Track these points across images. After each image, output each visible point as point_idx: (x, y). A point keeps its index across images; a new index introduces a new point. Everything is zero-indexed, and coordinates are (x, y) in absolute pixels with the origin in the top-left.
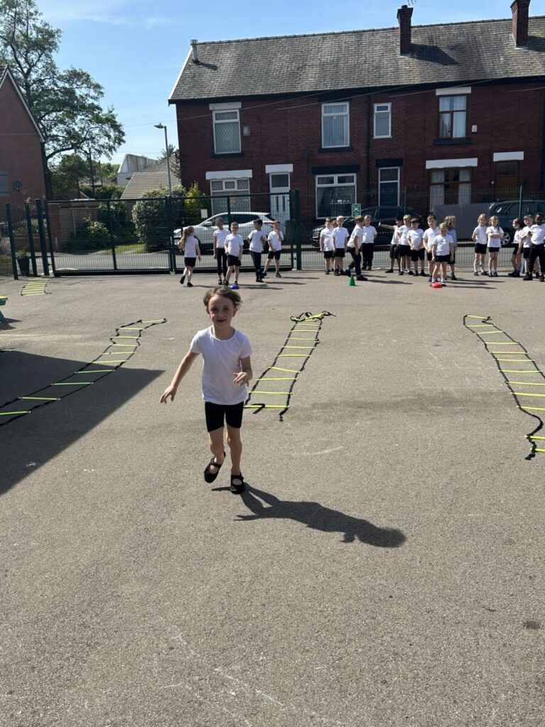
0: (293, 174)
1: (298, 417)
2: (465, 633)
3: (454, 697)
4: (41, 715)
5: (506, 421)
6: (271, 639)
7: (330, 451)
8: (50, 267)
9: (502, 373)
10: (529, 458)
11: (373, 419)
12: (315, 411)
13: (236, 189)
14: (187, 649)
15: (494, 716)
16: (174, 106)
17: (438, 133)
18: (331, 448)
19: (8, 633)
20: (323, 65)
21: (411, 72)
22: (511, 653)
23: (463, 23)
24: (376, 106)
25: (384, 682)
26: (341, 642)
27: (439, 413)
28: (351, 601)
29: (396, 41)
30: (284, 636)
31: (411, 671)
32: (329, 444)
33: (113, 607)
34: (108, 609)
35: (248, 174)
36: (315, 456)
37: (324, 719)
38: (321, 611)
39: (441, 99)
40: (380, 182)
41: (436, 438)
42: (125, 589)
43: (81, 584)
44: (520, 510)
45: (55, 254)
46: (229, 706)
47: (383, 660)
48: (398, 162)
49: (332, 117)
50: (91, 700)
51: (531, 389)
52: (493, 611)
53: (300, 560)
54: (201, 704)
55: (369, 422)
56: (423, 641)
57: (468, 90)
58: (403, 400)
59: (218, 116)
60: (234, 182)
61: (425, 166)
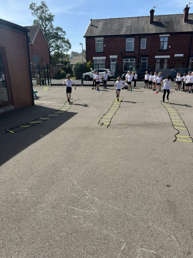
0: (117, 58)
1: (112, 127)
2: (150, 187)
3: (145, 203)
4: (39, 200)
5: (169, 131)
6: (99, 184)
7: (120, 137)
8: (50, 83)
9: (170, 117)
10: (174, 141)
11: (132, 129)
12: (117, 126)
13: (101, 62)
14: (77, 186)
15: (155, 208)
16: (85, 38)
17: (159, 48)
18: (120, 136)
19: (32, 179)
20: (127, 27)
21: (153, 29)
22: (162, 193)
23: (169, 15)
24: (142, 39)
25: (127, 198)
26: (117, 186)
27: (151, 128)
28: (121, 176)
29: (149, 20)
30: (102, 184)
31: (134, 196)
32: (120, 135)
33: (59, 174)
34: (58, 174)
35: (105, 58)
36: (116, 138)
37: (110, 206)
38: (112, 178)
39: (161, 38)
40: (142, 61)
41: (149, 135)
42: (63, 169)
43: (52, 167)
44: (170, 155)
45: (51, 79)
46: (86, 201)
47: (127, 192)
48: (147, 56)
49: (129, 42)
50: (52, 197)
51: (177, 122)
52: (158, 181)
53: (108, 165)
54: (79, 200)
55: (131, 130)
56: (139, 188)
57: (169, 35)
58: (141, 124)
59: (97, 41)
60: (100, 60)
61: (155, 57)
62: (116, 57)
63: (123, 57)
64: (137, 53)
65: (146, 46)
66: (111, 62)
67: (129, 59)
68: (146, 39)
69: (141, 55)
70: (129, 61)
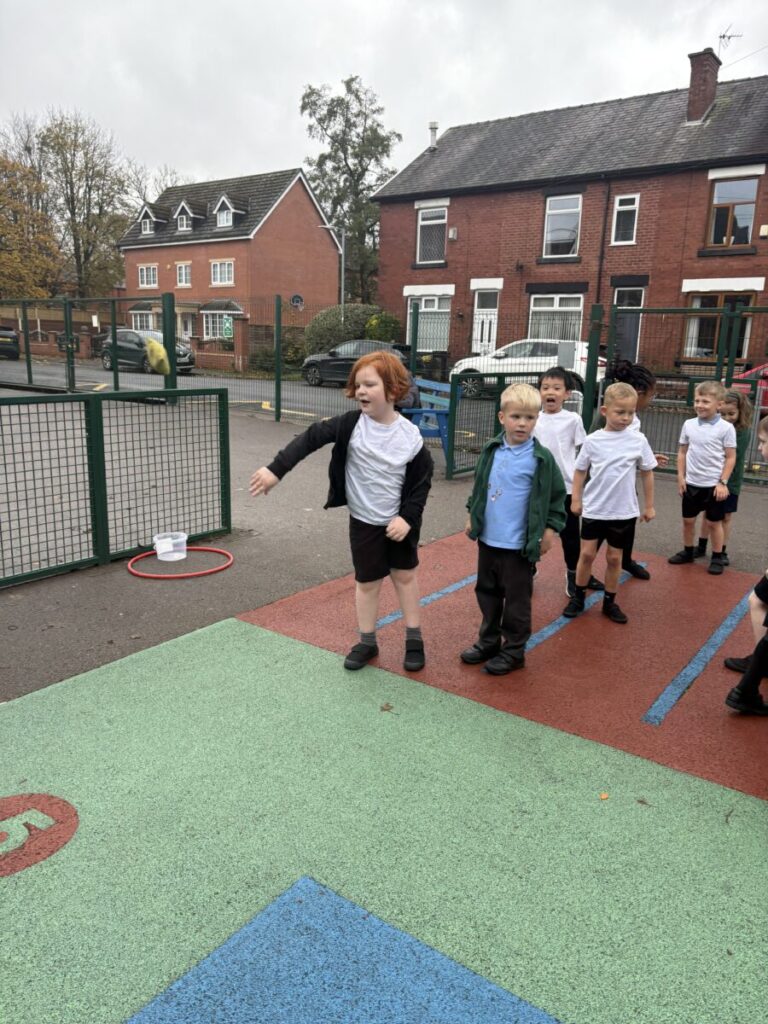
0: (503, 293)
13: (435, 309)
20: (573, 145)
35: (450, 289)
39: (716, 185)
48: (642, 280)
49: (560, 215)
57: (760, 170)
59: (425, 217)
60: (433, 300)
61: (680, 287)
62: (496, 284)
63: (528, 285)
64: (595, 269)
65: (638, 230)
66: (478, 307)
67: (557, 297)
68: (637, 197)
69: (612, 277)
70: (556, 307)
